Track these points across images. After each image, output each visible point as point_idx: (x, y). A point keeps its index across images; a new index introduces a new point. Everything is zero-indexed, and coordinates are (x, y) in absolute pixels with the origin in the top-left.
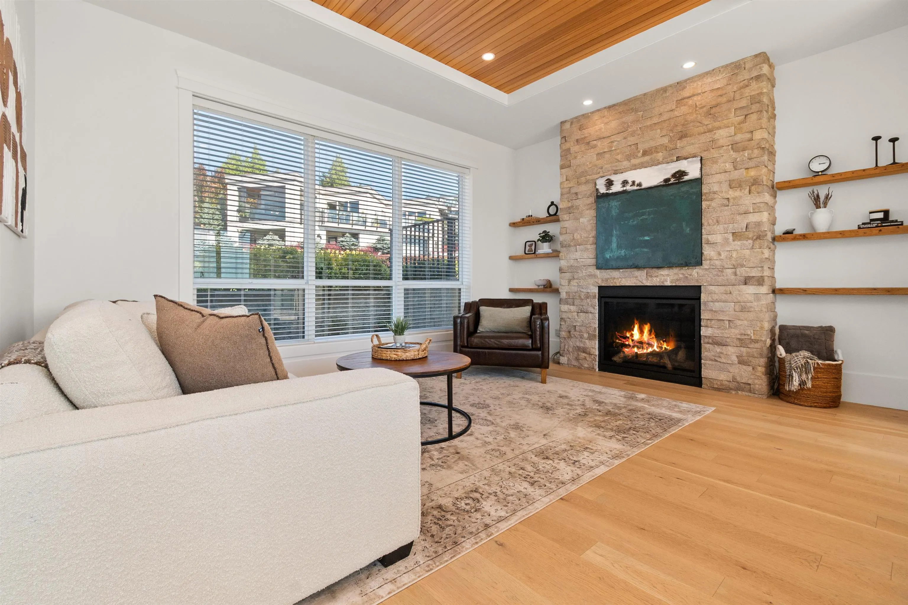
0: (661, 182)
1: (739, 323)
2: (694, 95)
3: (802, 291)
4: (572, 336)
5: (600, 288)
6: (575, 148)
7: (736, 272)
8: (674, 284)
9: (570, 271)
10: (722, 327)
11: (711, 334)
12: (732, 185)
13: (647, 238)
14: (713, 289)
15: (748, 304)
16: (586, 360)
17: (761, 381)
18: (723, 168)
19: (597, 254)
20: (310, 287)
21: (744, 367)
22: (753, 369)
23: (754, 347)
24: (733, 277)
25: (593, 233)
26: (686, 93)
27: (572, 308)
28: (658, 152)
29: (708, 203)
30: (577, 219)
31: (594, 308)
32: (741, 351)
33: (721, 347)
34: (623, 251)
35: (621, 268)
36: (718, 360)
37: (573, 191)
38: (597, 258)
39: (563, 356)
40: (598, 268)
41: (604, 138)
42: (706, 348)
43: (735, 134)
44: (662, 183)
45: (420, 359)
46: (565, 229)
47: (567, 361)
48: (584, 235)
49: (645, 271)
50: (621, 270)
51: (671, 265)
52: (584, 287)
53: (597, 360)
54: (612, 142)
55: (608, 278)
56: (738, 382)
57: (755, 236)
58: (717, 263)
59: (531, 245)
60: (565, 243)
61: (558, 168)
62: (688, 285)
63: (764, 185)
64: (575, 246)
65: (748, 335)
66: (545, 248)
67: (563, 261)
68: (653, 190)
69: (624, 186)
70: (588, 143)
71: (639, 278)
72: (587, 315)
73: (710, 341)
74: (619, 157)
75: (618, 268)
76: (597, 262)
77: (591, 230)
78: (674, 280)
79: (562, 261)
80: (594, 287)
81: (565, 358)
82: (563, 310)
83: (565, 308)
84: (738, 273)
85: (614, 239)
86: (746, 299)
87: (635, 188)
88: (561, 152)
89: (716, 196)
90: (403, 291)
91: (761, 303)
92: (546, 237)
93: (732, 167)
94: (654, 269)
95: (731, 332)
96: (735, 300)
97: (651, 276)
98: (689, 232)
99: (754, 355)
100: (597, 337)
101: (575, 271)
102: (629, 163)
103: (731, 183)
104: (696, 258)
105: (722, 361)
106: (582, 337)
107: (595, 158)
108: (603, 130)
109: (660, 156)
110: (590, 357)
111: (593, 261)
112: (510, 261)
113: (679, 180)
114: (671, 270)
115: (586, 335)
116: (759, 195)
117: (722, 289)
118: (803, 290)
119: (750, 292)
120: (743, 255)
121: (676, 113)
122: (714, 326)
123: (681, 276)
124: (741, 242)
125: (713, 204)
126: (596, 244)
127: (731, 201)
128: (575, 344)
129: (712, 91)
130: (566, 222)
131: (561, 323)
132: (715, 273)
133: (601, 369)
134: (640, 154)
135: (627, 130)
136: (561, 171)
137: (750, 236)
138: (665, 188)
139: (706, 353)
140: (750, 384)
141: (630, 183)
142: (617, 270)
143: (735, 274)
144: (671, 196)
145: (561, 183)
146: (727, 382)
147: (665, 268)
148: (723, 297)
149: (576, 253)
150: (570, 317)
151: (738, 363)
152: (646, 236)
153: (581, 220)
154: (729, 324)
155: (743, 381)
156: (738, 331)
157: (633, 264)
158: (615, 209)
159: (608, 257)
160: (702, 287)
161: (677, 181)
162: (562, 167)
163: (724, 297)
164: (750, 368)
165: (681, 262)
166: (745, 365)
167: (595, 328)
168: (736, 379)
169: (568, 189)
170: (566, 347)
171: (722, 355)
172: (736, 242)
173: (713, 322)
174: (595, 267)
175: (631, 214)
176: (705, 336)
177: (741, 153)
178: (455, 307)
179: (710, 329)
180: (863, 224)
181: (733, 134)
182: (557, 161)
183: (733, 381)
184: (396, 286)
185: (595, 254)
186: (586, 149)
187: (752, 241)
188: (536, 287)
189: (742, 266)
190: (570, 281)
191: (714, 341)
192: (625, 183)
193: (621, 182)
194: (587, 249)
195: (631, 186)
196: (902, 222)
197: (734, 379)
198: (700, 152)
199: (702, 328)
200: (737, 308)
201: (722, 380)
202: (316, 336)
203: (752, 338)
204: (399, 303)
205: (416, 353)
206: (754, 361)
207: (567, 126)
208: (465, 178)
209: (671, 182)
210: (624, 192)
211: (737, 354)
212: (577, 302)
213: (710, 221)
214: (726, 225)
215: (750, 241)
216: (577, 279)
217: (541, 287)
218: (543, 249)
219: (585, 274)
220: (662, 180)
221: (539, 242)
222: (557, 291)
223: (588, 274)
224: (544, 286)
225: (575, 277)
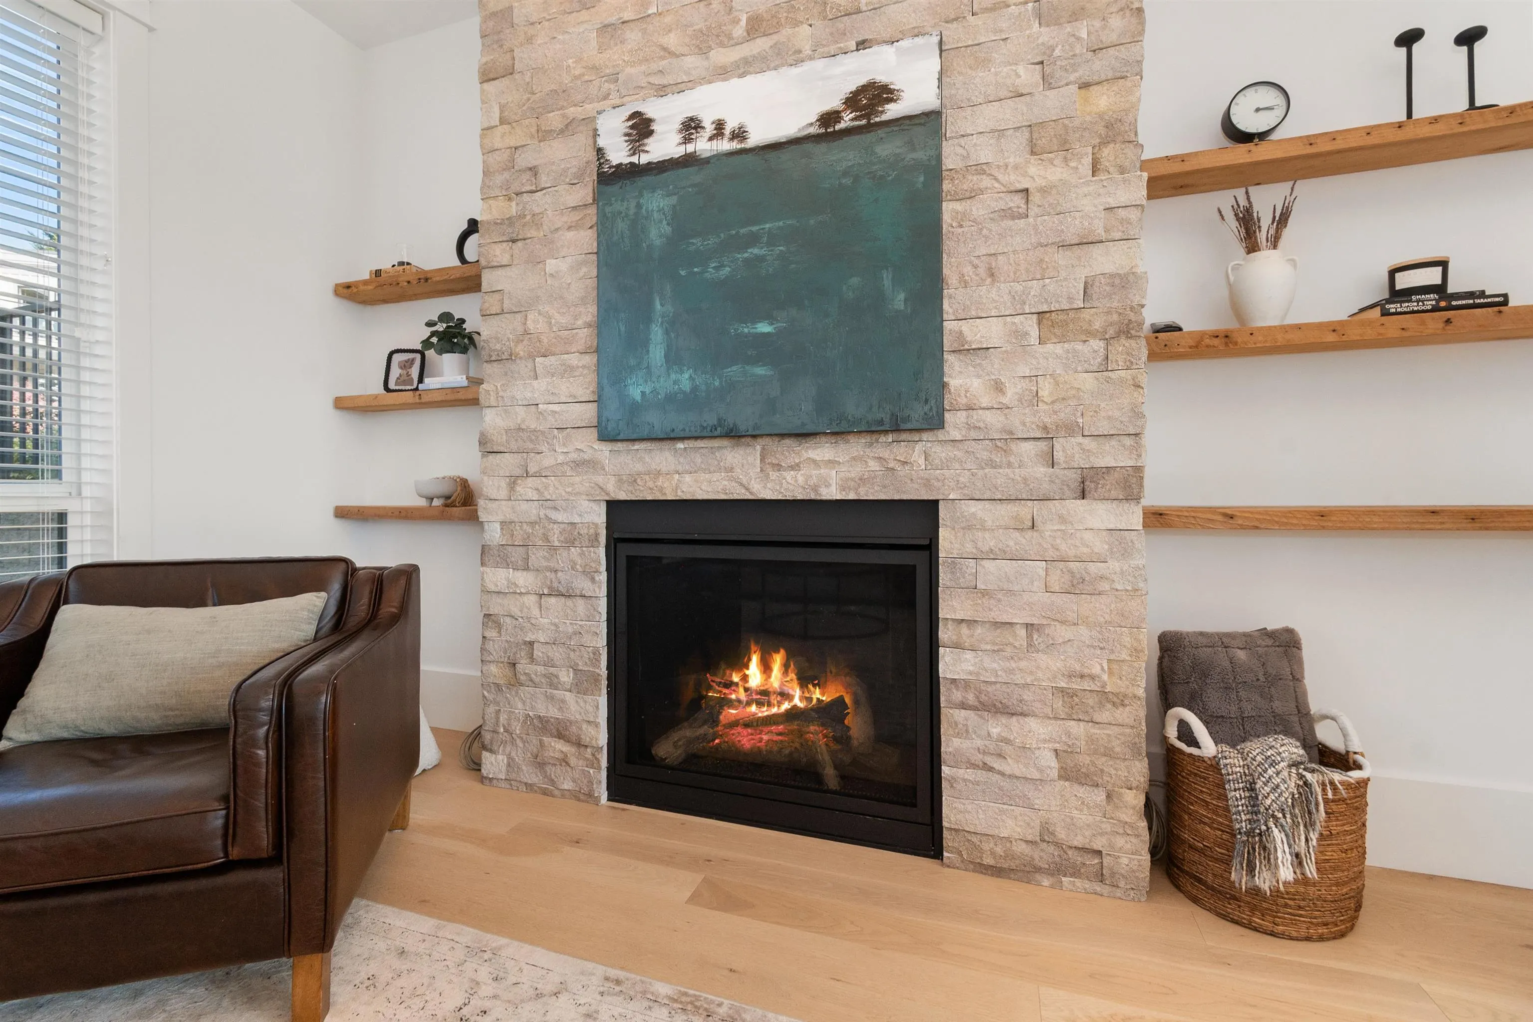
0: (811, 124)
1: (1062, 633)
3: (1220, 518)
4: (523, 678)
5: (613, 506)
6: (528, 9)
7: (1052, 453)
8: (852, 496)
9: (514, 446)
10: (1009, 649)
11: (971, 673)
12: (1040, 141)
13: (764, 328)
14: (980, 514)
15: (1093, 568)
16: (568, 764)
17: (1134, 840)
18: (1009, 82)
19: (600, 387)
21: (1082, 791)
22: (1109, 796)
23: (1111, 719)
24: (1041, 471)
25: (589, 313)
27: (524, 580)
28: (797, 23)
29: (958, 206)
30: (536, 261)
31: (593, 580)
32: (1069, 734)
33: (1004, 720)
34: (686, 376)
35: (682, 435)
36: (996, 766)
37: (524, 160)
38: (599, 400)
39: (491, 751)
40: (605, 437)
42: (956, 724)
44: (813, 130)
46: (497, 296)
47: (504, 769)
48: (560, 318)
49: (758, 447)
50: (680, 445)
51: (844, 426)
52: (559, 503)
53: (604, 763)
55: (641, 474)
56: (1058, 845)
57: (1111, 324)
58: (993, 419)
60: (498, 347)
61: (475, 78)
62: (897, 497)
64: (532, 357)
65: (1093, 678)
66: (448, 372)
67: (493, 410)
68: (785, 156)
69: (687, 140)
71: (738, 472)
72: (569, 602)
73: (971, 698)
74: (672, 40)
75: (670, 438)
76: (599, 417)
77: (583, 301)
78: (852, 479)
79: (487, 411)
80: (592, 504)
81: (500, 757)
82: (493, 588)
83: (498, 577)
84: (1059, 455)
85: (657, 333)
86: (1085, 550)
87: (725, 145)
88: (485, 20)
89: (985, 181)
91: (1133, 563)
92: (451, 337)
93: (1038, 77)
94: (787, 442)
95: (1038, 667)
96: (1051, 554)
97: (778, 467)
98: (902, 307)
99: (1112, 749)
100: (604, 683)
101: (531, 446)
102: (706, 63)
103: (1035, 136)
104: (926, 401)
105: (1008, 771)
106: (553, 682)
107: (594, 43)
109: (803, 37)
110: (580, 756)
111: (589, 412)
112: (336, 413)
113: (868, 116)
114: (842, 446)
115: (566, 677)
116: (1124, 181)
117: (1005, 511)
118: (1225, 515)
119: (1096, 523)
120: (1073, 392)
122: (984, 647)
123: (873, 465)
124: (1066, 345)
125: (977, 209)
126: (597, 351)
127: (1035, 198)
128: (533, 708)
130: (500, 272)
131: (488, 634)
132: (985, 455)
133: (614, 796)
134: (739, 31)
136: (482, 91)
137: (1097, 325)
138: (823, 147)
139: (956, 742)
140: (1099, 853)
141: (709, 129)
142: (666, 445)
143: (1050, 459)
144: (845, 174)
145: (487, 130)
146: (1023, 846)
147: (824, 439)
148: (1011, 543)
149: (535, 383)
150: (516, 611)
151: (1060, 777)
152: (761, 319)
153: (551, 265)
154: (1029, 636)
155: (1078, 841)
156: (1059, 664)
157: (719, 420)
158: (661, 221)
159: (638, 398)
160: (941, 503)
161: (864, 122)
162: (487, 76)
163: (1014, 541)
164: (1099, 796)
165: (879, 416)
166: (1080, 783)
167: (596, 652)
168: (1052, 834)
169: (506, 155)
170: (503, 718)
171: (1008, 749)
172: (1050, 347)
173: (979, 630)
174: (594, 433)
175: (712, 241)
176: (954, 681)
177: (1069, 28)
179: (969, 655)
183: (1043, 841)
185: (593, 387)
186: (565, 12)
187: (1102, 344)
188: (422, 503)
189: (1071, 429)
190: (513, 482)
191: (983, 698)
192: (691, 126)
193: (678, 126)
194: (568, 370)
195: (711, 139)
196: (1505, 296)
197: (1046, 835)
199: (941, 650)
200: (1057, 580)
201: (1008, 839)
203: (1108, 689)
206: (1113, 772)
209: (841, 126)
210: (689, 160)
211: (1057, 746)
212: (538, 557)
213: (968, 270)
214: (1018, 287)
215: (1097, 344)
216: (536, 475)
217: (436, 502)
218: (440, 374)
219: (561, 458)
220: (813, 118)
221: (430, 353)
222: (473, 518)
223: (574, 456)
224: (448, 497)
225: (532, 469)
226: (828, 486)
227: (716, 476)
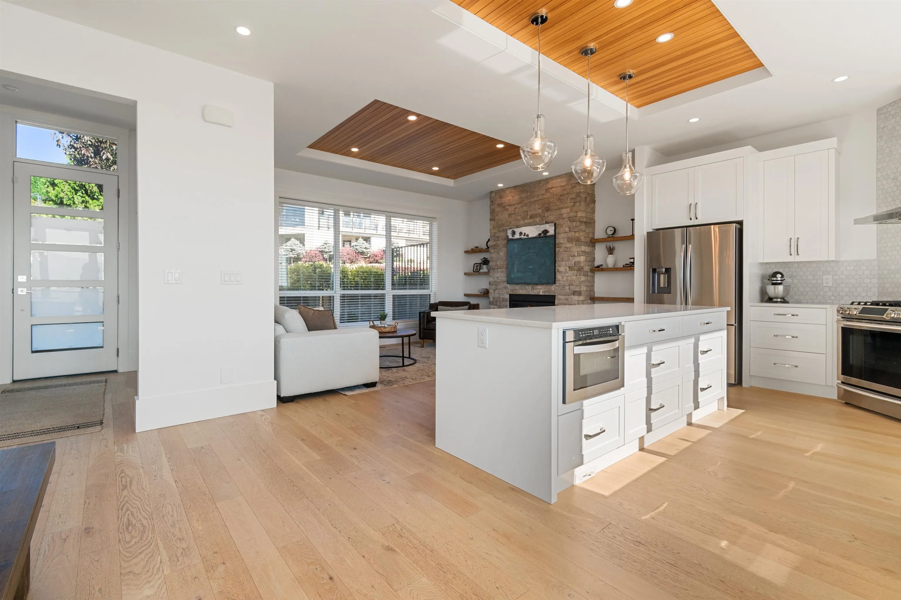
2: (552, 188)
5: (511, 295)
6: (497, 209)
7: (570, 288)
8: (544, 294)
9: (495, 284)
12: (570, 240)
14: (560, 297)
18: (565, 230)
19: (507, 276)
20: (337, 295)
25: (506, 262)
26: (549, 186)
27: (496, 307)
28: (537, 218)
29: (558, 249)
30: (498, 253)
34: (520, 274)
35: (519, 283)
37: (497, 235)
40: (508, 283)
41: (512, 205)
43: (570, 212)
44: (538, 236)
45: (392, 332)
46: (493, 258)
48: (502, 263)
49: (531, 286)
50: (520, 286)
51: (542, 283)
52: (501, 294)
54: (516, 208)
55: (514, 290)
57: (578, 269)
58: (562, 282)
59: (478, 266)
60: (492, 267)
61: (489, 220)
62: (550, 294)
63: (582, 241)
64: (497, 269)
66: (485, 269)
68: (534, 240)
69: (520, 236)
70: (504, 207)
71: (528, 290)
74: (519, 218)
75: (517, 284)
76: (507, 280)
77: (505, 260)
78: (544, 292)
79: (491, 277)
80: (507, 295)
84: (571, 289)
85: (516, 266)
87: (526, 237)
88: (490, 211)
89: (562, 246)
90: (392, 296)
92: (486, 262)
93: (569, 230)
94: (535, 285)
97: (533, 289)
98: (549, 265)
101: (497, 284)
102: (523, 222)
103: (568, 239)
104: (553, 280)
107: (507, 217)
108: (511, 200)
109: (538, 219)
111: (505, 279)
112: (464, 276)
113: (545, 235)
114: (542, 286)
116: (579, 247)
117: (564, 297)
119: (575, 299)
120: (573, 279)
121: (545, 197)
123: (547, 289)
124: (572, 272)
125: (561, 250)
126: (507, 268)
127: (568, 249)
129: (561, 186)
130: (493, 254)
132: (561, 288)
134: (528, 217)
135: (523, 202)
136: (490, 223)
137: (576, 269)
138: (539, 239)
141: (523, 234)
143: (569, 289)
144: (542, 244)
145: (491, 230)
147: (540, 285)
148: (565, 302)
149: (498, 274)
152: (530, 266)
153: (500, 253)
157: (525, 281)
158: (516, 248)
159: (513, 277)
160: (556, 296)
162: (491, 220)
165: (548, 282)
169: (494, 234)
172: (570, 272)
174: (506, 283)
175: (524, 253)
177: (572, 223)
178: (427, 306)
180: (626, 264)
181: (569, 212)
182: (488, 216)
184: (388, 293)
186: (503, 211)
188: (480, 293)
189: (572, 285)
190: (494, 291)
192: (521, 234)
193: (519, 233)
194: (503, 272)
195: (524, 236)
198: (556, 220)
202: (340, 323)
204: (389, 304)
205: (390, 329)
207: (493, 195)
208: (433, 224)
209: (541, 236)
210: (520, 239)
212: (498, 304)
213: (559, 259)
214: (566, 262)
215: (576, 272)
216: (498, 289)
217: (482, 293)
218: (483, 269)
219: (502, 287)
220: (538, 234)
221: (481, 265)
222: (488, 297)
223: (504, 286)
224: (484, 292)
225: (497, 288)
226: (540, 292)
227: (525, 291)
